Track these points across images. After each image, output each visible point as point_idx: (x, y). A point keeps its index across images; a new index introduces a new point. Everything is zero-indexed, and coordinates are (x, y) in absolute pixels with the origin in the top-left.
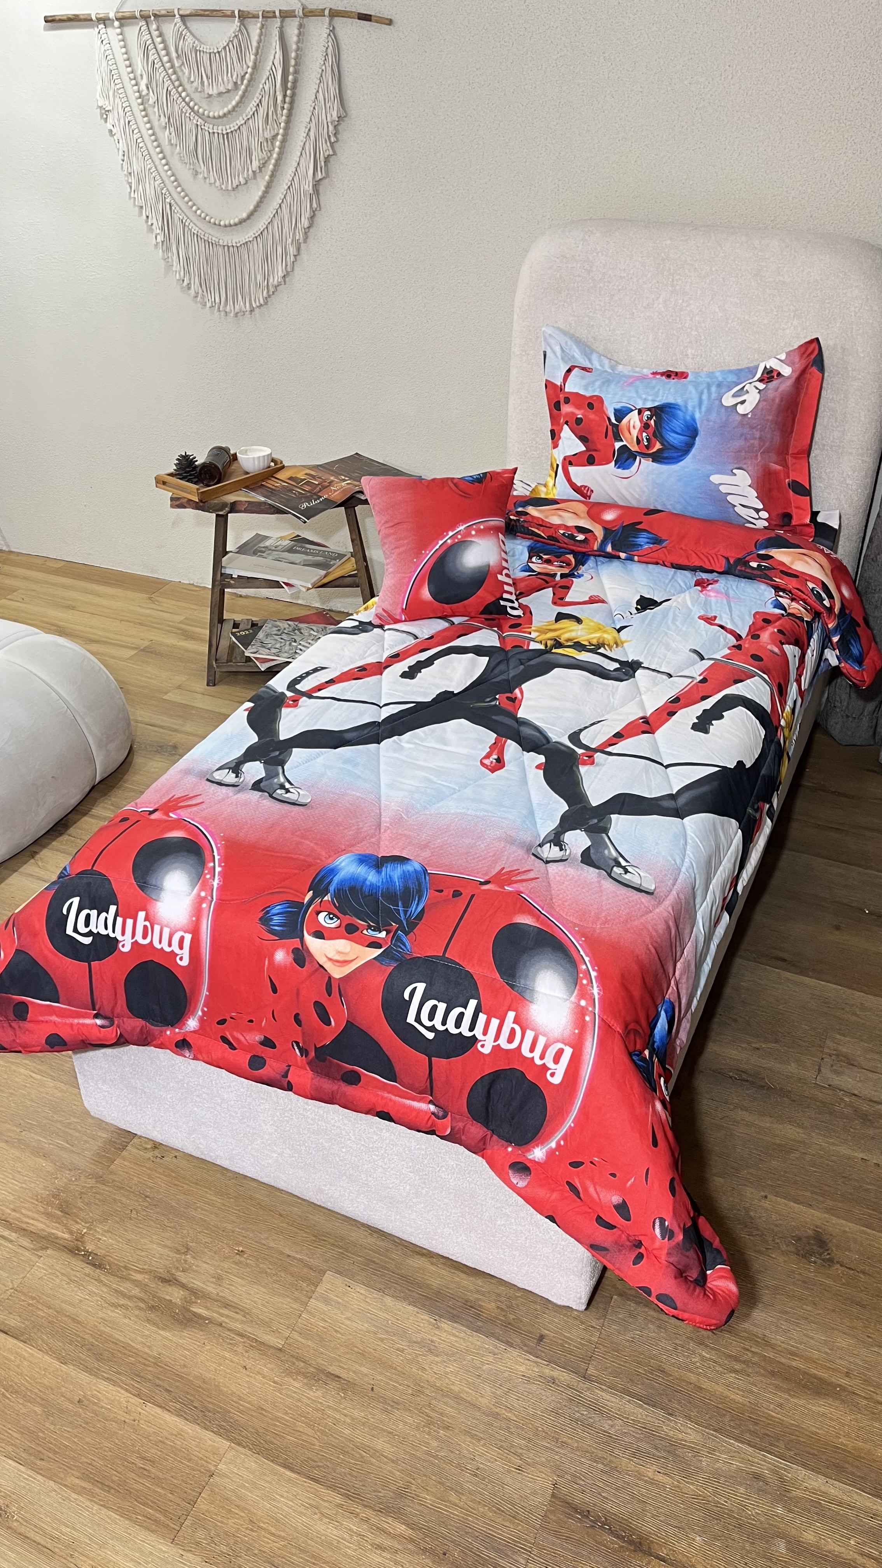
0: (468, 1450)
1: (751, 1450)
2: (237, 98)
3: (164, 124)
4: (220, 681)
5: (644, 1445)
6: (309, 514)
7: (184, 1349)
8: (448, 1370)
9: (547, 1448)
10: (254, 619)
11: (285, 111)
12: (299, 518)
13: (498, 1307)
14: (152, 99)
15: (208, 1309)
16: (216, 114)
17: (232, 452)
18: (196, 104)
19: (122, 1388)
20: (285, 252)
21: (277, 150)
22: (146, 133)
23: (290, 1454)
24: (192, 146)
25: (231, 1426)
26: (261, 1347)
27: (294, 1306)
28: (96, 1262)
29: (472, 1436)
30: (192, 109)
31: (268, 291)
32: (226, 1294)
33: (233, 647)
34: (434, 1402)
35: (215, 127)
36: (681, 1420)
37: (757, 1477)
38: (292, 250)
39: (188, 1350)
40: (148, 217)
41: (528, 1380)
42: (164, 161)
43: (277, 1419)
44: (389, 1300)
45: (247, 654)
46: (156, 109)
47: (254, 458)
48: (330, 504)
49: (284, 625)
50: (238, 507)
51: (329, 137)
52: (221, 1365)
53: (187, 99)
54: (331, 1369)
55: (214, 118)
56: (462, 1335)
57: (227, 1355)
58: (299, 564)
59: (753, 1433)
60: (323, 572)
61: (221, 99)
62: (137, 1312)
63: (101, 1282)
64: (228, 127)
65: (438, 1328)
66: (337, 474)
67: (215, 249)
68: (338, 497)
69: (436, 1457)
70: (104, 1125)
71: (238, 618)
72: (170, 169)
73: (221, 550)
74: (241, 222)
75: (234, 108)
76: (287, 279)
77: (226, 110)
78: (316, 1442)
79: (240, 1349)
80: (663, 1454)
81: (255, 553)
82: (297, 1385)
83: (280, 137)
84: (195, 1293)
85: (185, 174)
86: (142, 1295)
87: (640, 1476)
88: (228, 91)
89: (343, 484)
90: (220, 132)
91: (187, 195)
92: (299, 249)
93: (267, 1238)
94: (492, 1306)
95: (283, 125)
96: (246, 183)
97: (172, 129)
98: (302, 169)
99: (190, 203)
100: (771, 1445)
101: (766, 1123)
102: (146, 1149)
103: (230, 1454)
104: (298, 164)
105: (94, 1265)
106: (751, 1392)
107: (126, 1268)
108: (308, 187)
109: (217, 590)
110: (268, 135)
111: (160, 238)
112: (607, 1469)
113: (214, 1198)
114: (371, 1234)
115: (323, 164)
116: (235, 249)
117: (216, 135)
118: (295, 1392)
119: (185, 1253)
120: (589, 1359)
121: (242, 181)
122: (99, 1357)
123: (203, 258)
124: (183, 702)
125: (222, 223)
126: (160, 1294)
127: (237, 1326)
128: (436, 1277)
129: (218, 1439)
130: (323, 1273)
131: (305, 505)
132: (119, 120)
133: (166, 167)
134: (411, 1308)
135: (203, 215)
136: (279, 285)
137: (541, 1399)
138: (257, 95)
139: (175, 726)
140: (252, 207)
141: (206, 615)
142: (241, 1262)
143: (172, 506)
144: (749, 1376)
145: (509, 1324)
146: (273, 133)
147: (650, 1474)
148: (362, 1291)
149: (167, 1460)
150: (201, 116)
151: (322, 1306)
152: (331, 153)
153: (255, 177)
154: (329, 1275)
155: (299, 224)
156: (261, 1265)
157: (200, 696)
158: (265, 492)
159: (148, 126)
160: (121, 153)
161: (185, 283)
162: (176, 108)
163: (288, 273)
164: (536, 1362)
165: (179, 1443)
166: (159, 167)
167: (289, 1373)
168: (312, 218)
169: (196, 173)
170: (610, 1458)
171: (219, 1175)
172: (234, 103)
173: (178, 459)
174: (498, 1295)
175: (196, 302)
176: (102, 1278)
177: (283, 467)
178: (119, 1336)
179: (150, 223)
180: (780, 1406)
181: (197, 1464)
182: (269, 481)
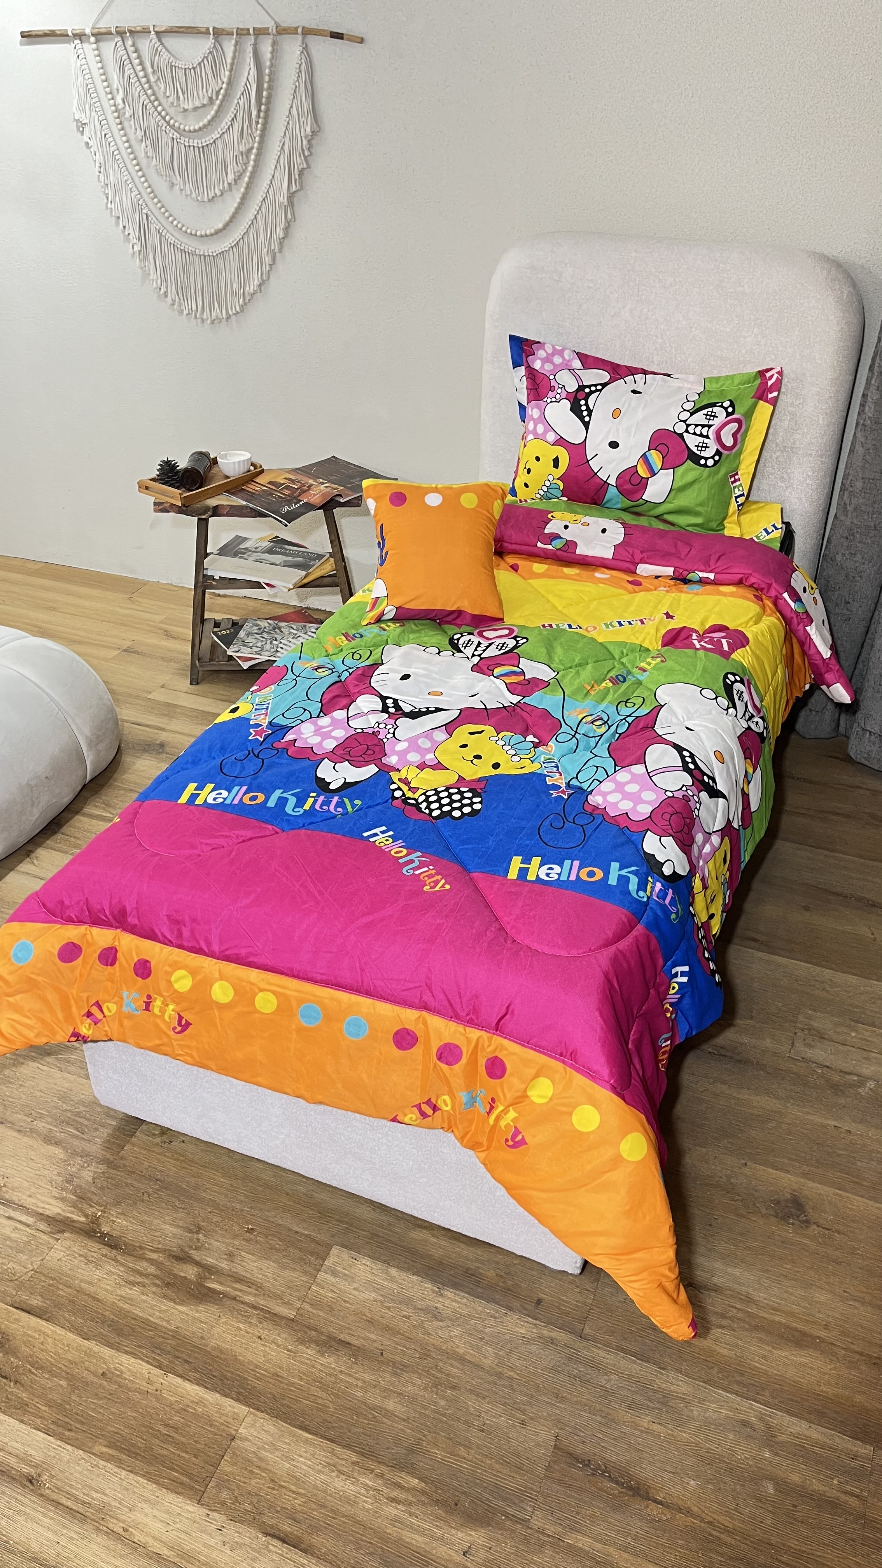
0: (474, 1408)
1: (738, 1399)
2: (213, 113)
3: (140, 138)
4: (203, 680)
5: (638, 1398)
6: (290, 517)
7: (202, 1322)
8: (452, 1334)
9: (548, 1403)
10: (234, 618)
11: (259, 126)
12: (281, 522)
13: (497, 1275)
14: (128, 112)
15: (221, 1283)
16: (192, 128)
17: (212, 456)
18: (171, 118)
19: (143, 1360)
20: (261, 261)
21: (252, 163)
22: (123, 146)
23: (306, 1417)
24: (168, 159)
25: (249, 1393)
26: (274, 1318)
27: (303, 1279)
28: (112, 1243)
29: (478, 1395)
30: (168, 123)
31: (244, 299)
32: (239, 1269)
33: (214, 645)
34: (440, 1364)
35: (191, 141)
36: (672, 1374)
37: (745, 1424)
38: (268, 260)
39: (205, 1323)
40: (124, 227)
41: (529, 1341)
42: (140, 173)
43: (292, 1384)
44: (393, 1271)
45: (229, 653)
46: (132, 123)
47: (234, 463)
48: (309, 507)
49: (264, 624)
50: (221, 511)
51: (303, 151)
52: (236, 1336)
53: (163, 113)
54: (342, 1337)
55: (190, 131)
56: (465, 1301)
57: (241, 1326)
58: (279, 565)
59: (739, 1383)
60: (304, 573)
61: (195, 113)
62: (154, 1289)
63: (117, 1261)
64: (203, 140)
65: (442, 1295)
66: (315, 477)
67: (191, 259)
68: (318, 501)
69: (444, 1415)
70: (112, 1113)
71: (218, 617)
72: (146, 181)
73: (202, 553)
74: (217, 232)
75: (209, 122)
76: (263, 288)
77: (201, 124)
78: (331, 1405)
79: (254, 1321)
80: (658, 1406)
81: (235, 555)
82: (309, 1351)
83: (254, 151)
84: (209, 1270)
85: (161, 186)
86: (158, 1273)
87: (636, 1426)
88: (204, 106)
89: (322, 487)
90: (196, 145)
91: (163, 206)
92: (274, 259)
93: (275, 1216)
94: (491, 1273)
95: (257, 139)
96: (222, 195)
97: (148, 142)
98: (276, 183)
99: (167, 214)
100: (757, 1394)
101: (745, 1095)
102: (154, 1135)
103: (249, 1420)
104: (273, 177)
105: (110, 1246)
106: (737, 1346)
107: (141, 1247)
108: (283, 199)
109: (200, 591)
110: (243, 148)
111: (137, 248)
112: (603, 1421)
113: (222, 1180)
114: (373, 1210)
115: (297, 177)
116: (212, 258)
117: (192, 148)
118: (308, 1359)
119: (197, 1232)
120: (584, 1320)
121: (218, 193)
122: (119, 1332)
123: (179, 267)
124: (168, 701)
125: (198, 233)
126: (176, 1271)
127: (250, 1299)
128: (439, 1248)
129: (238, 1405)
130: (330, 1247)
131: (286, 509)
132: (95, 133)
133: (143, 179)
134: (415, 1278)
135: (180, 226)
136: (255, 293)
137: (541, 1358)
138: (232, 109)
139: (160, 725)
140: (227, 218)
141: (188, 615)
142: (251, 1240)
143: (155, 511)
144: (734, 1330)
145: (509, 1290)
146: (248, 147)
147: (645, 1425)
148: (368, 1263)
149: (189, 1426)
150: (177, 130)
151: (329, 1277)
152: (305, 166)
153: (230, 189)
154: (335, 1250)
155: (274, 235)
156: (271, 1242)
157: (183, 695)
158: (245, 496)
159: (124, 139)
160: (98, 165)
161: (162, 291)
162: (153, 122)
163: (263, 281)
164: (535, 1325)
165: (200, 1410)
166: (136, 180)
167: (301, 1341)
168: (287, 229)
169: (173, 185)
170: (607, 1410)
171: (226, 1158)
172: (209, 117)
173: (160, 465)
174: (496, 1263)
175: (173, 309)
176: (119, 1257)
177: (262, 471)
178: (137, 1312)
179: (127, 233)
180: (764, 1357)
181: (218, 1429)
182: (249, 486)
